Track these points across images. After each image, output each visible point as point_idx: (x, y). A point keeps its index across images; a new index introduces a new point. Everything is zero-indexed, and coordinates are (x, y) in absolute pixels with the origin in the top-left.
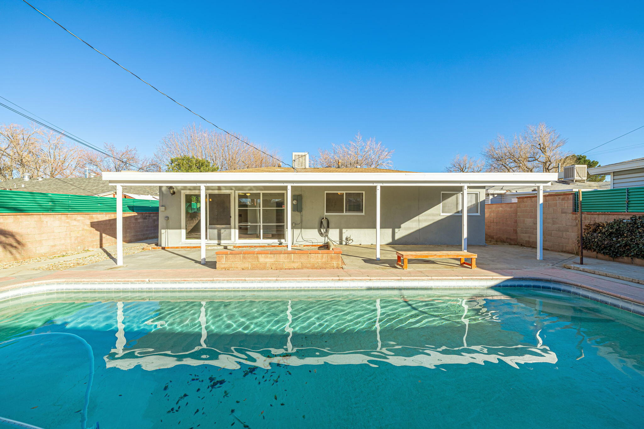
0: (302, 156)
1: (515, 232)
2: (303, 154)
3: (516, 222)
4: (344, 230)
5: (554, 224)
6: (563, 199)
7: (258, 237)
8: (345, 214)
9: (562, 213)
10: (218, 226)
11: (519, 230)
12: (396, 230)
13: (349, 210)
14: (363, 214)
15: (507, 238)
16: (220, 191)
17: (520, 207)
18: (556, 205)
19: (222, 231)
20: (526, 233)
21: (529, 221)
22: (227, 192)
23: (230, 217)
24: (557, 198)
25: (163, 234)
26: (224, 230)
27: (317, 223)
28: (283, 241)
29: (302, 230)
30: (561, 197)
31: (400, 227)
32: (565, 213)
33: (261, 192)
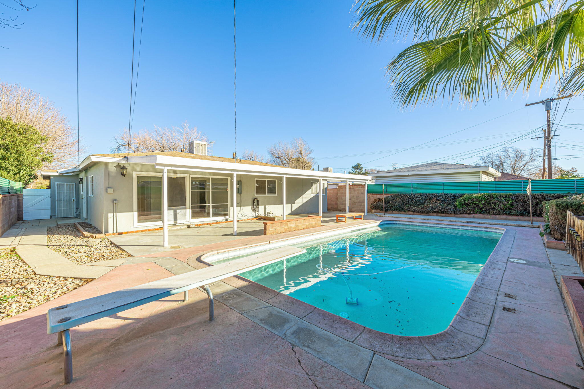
0: (202, 145)
1: (337, 204)
2: (203, 143)
3: (337, 199)
4: (267, 206)
5: (357, 199)
6: (361, 188)
7: (208, 215)
8: (266, 195)
9: (361, 194)
10: (173, 208)
11: (339, 203)
12: (293, 205)
13: (269, 193)
14: (276, 195)
15: (331, 208)
16: (175, 174)
17: (339, 191)
18: (358, 190)
19: (178, 211)
20: (343, 204)
21: (343, 198)
22: (182, 175)
23: (185, 199)
24: (359, 187)
25: (110, 218)
26: (180, 210)
27: (251, 202)
28: (227, 217)
29: (241, 207)
30: (361, 186)
31: (294, 203)
32: (362, 194)
33: (211, 177)
